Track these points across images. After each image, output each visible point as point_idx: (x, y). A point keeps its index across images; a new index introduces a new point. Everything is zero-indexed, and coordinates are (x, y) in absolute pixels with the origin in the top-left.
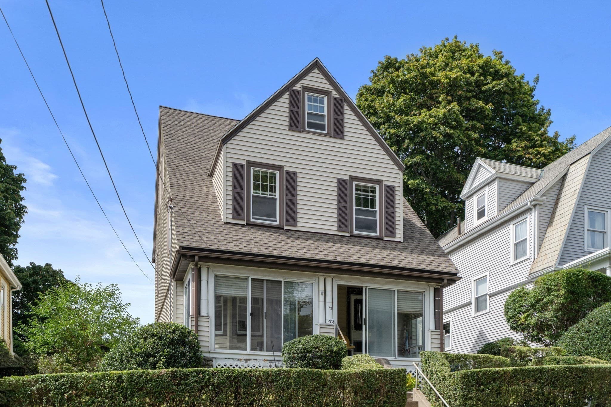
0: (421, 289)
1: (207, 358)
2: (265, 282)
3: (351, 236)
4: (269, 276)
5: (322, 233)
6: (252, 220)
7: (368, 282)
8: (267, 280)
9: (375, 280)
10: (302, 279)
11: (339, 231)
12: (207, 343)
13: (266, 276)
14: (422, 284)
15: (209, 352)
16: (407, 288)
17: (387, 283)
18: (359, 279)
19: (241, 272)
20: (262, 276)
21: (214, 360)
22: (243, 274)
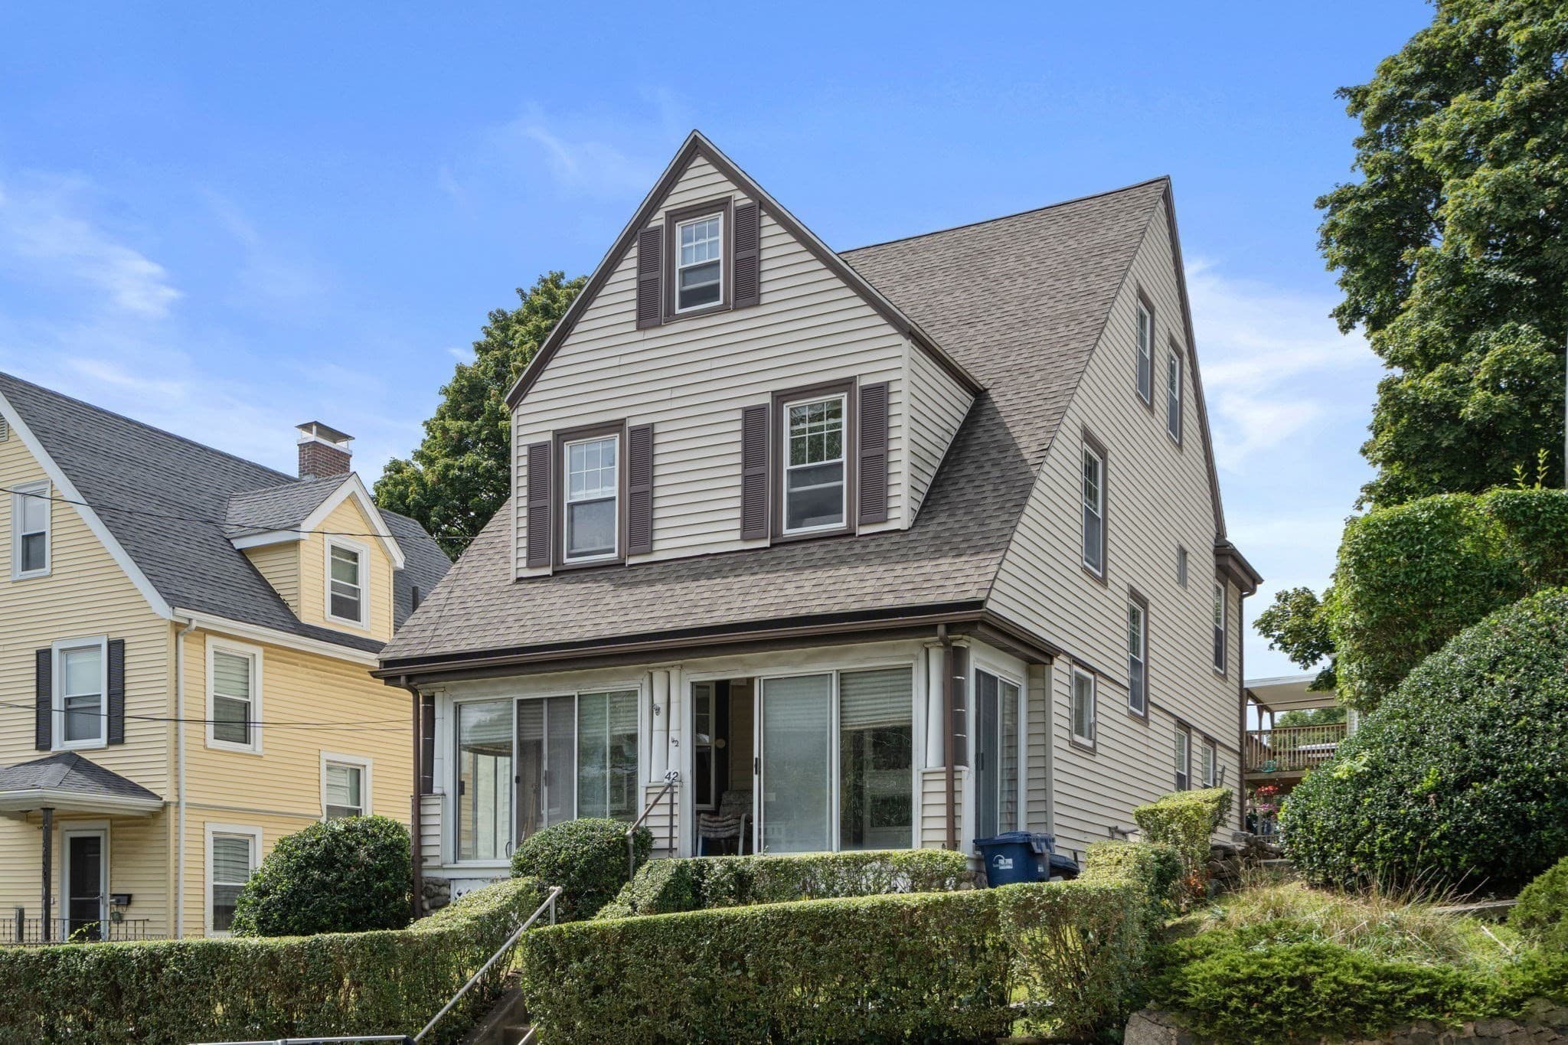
0: (901, 658)
1: (437, 879)
2: (545, 703)
3: (773, 545)
4: (550, 689)
5: (708, 555)
6: (566, 560)
7: (763, 664)
8: (549, 699)
9: (781, 655)
10: (617, 683)
11: (744, 539)
12: (436, 849)
13: (544, 690)
14: (904, 644)
15: (440, 868)
16: (862, 662)
17: (810, 658)
18: (741, 660)
19: (501, 689)
20: (537, 691)
21: (452, 883)
22: (502, 693)
